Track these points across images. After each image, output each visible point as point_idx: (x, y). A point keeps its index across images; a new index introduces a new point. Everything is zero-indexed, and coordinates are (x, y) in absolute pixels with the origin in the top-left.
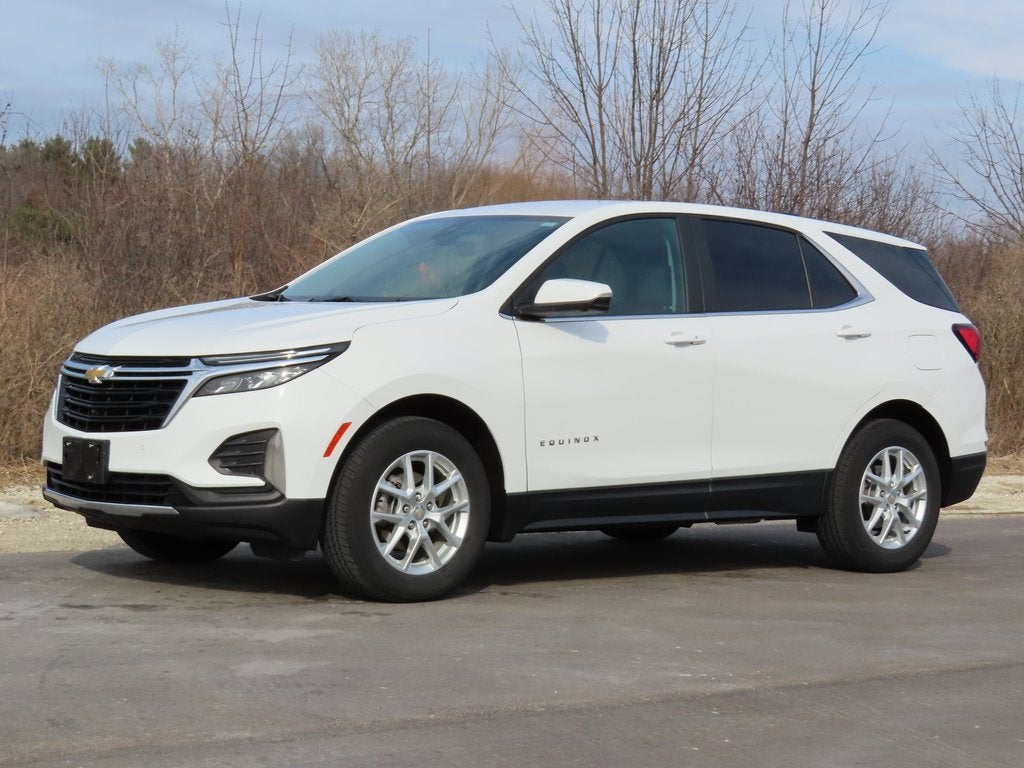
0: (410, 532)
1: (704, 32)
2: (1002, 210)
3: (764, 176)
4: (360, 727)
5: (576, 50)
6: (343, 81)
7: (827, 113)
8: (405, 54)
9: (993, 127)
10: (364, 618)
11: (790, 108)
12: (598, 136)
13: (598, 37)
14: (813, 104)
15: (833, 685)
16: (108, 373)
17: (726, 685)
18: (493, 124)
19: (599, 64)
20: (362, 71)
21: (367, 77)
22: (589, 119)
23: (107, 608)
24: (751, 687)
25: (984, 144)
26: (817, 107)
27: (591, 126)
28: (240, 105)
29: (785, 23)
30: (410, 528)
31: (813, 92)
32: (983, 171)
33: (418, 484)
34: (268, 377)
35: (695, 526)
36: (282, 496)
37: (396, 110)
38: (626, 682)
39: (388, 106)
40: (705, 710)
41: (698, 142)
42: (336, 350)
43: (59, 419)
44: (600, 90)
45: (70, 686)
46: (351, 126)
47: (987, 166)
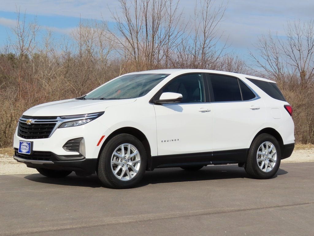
0: (122, 168)
1: (170, 15)
2: (272, 70)
9: (269, 45)
14: (205, 37)
16: (32, 121)
25: (266, 50)
29: (195, 11)
30: (123, 167)
31: (205, 33)
32: (266, 59)
33: (125, 154)
34: (80, 122)
35: (208, 165)
36: (85, 158)
37: (103, 43)
39: (100, 42)
42: (100, 114)
43: (18, 135)
44: (137, 33)
47: (267, 57)
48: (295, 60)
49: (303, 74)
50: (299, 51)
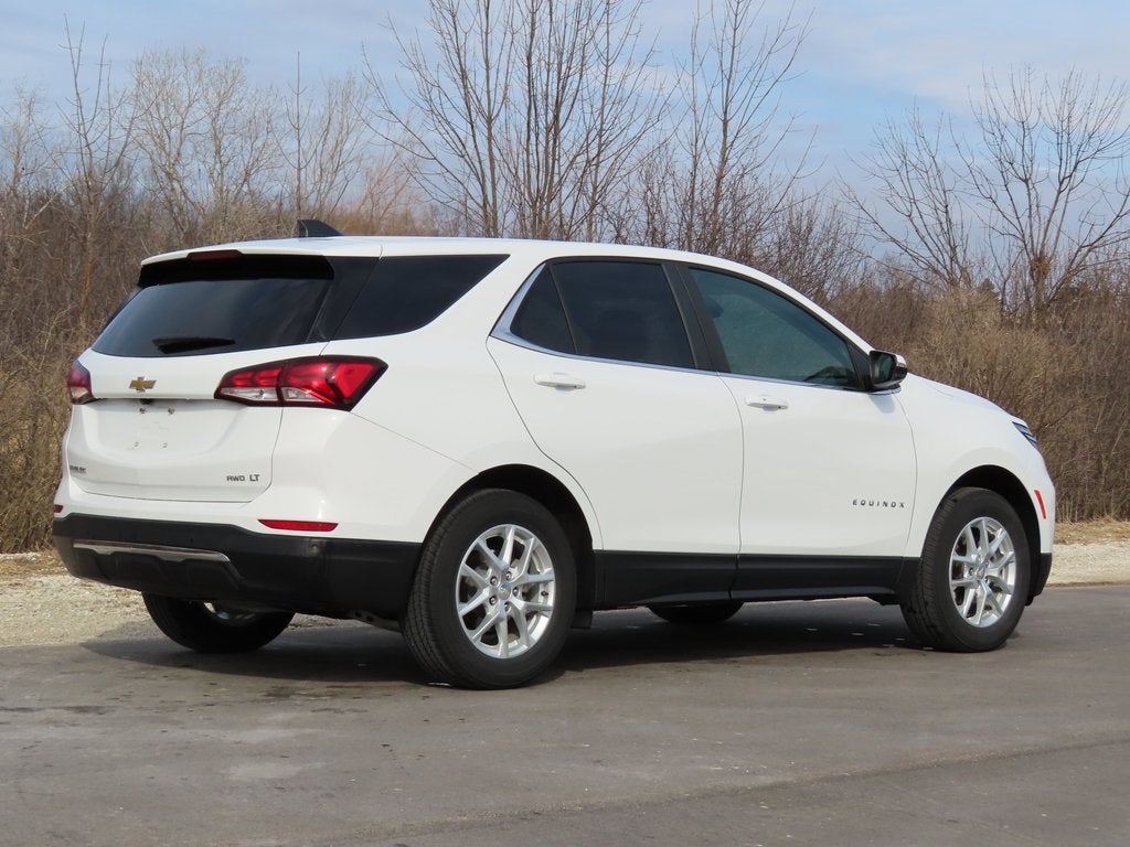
1: (605, 56)
2: (925, 253)
3: (673, 218)
4: (394, 831)
5: (464, 76)
6: (162, 110)
7: (741, 147)
8: (234, 78)
9: (914, 161)
10: (339, 715)
11: (700, 142)
12: (488, 172)
13: (487, 61)
14: (725, 136)
15: (877, 775)
17: (763, 778)
18: (336, 159)
19: (488, 92)
20: (185, 98)
21: (190, 106)
22: (478, 154)
23: (48, 710)
24: (791, 779)
25: (906, 181)
26: (730, 139)
27: (480, 162)
28: (83, 140)
29: (694, 45)
31: (725, 123)
32: (904, 209)
37: (225, 143)
38: (657, 777)
39: (215, 137)
40: (753, 805)
41: (599, 180)
44: (489, 121)
45: (52, 795)
46: (172, 161)
47: (908, 204)
48: (1014, 215)
49: (1039, 265)
50: (1026, 181)
